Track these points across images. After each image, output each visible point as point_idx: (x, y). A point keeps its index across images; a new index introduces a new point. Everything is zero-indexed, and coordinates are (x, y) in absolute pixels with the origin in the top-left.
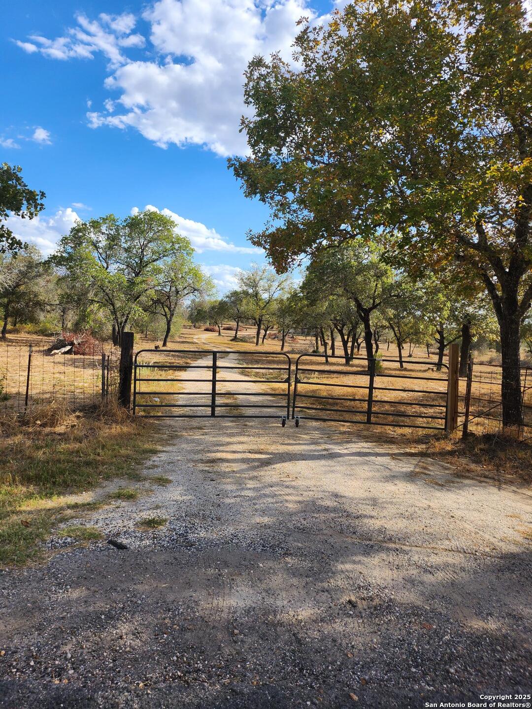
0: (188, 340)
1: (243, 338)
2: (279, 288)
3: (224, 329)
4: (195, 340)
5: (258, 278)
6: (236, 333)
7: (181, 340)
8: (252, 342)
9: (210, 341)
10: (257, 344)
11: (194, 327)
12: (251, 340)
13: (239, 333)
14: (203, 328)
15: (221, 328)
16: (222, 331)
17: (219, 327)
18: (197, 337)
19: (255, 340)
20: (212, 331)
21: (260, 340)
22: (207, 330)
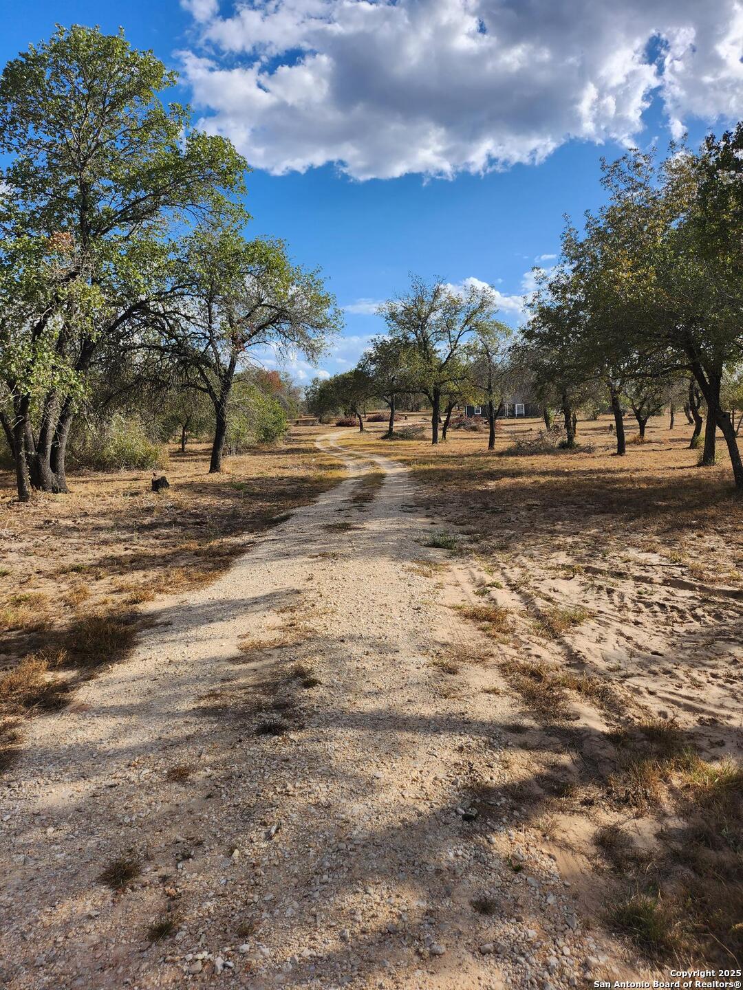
0: (303, 446)
1: (405, 431)
2: (467, 327)
3: (369, 421)
4: (318, 445)
5: (425, 309)
6: (391, 424)
7: (289, 447)
8: (423, 438)
9: (344, 443)
10: (435, 440)
11: (320, 421)
12: (420, 435)
13: (395, 424)
14: (335, 422)
15: (363, 420)
16: (365, 424)
17: (359, 416)
18: (322, 437)
19: (429, 434)
20: (349, 426)
21: (440, 433)
22: (341, 424)
